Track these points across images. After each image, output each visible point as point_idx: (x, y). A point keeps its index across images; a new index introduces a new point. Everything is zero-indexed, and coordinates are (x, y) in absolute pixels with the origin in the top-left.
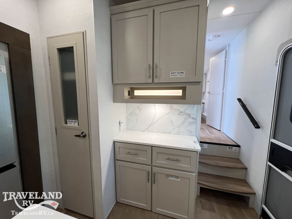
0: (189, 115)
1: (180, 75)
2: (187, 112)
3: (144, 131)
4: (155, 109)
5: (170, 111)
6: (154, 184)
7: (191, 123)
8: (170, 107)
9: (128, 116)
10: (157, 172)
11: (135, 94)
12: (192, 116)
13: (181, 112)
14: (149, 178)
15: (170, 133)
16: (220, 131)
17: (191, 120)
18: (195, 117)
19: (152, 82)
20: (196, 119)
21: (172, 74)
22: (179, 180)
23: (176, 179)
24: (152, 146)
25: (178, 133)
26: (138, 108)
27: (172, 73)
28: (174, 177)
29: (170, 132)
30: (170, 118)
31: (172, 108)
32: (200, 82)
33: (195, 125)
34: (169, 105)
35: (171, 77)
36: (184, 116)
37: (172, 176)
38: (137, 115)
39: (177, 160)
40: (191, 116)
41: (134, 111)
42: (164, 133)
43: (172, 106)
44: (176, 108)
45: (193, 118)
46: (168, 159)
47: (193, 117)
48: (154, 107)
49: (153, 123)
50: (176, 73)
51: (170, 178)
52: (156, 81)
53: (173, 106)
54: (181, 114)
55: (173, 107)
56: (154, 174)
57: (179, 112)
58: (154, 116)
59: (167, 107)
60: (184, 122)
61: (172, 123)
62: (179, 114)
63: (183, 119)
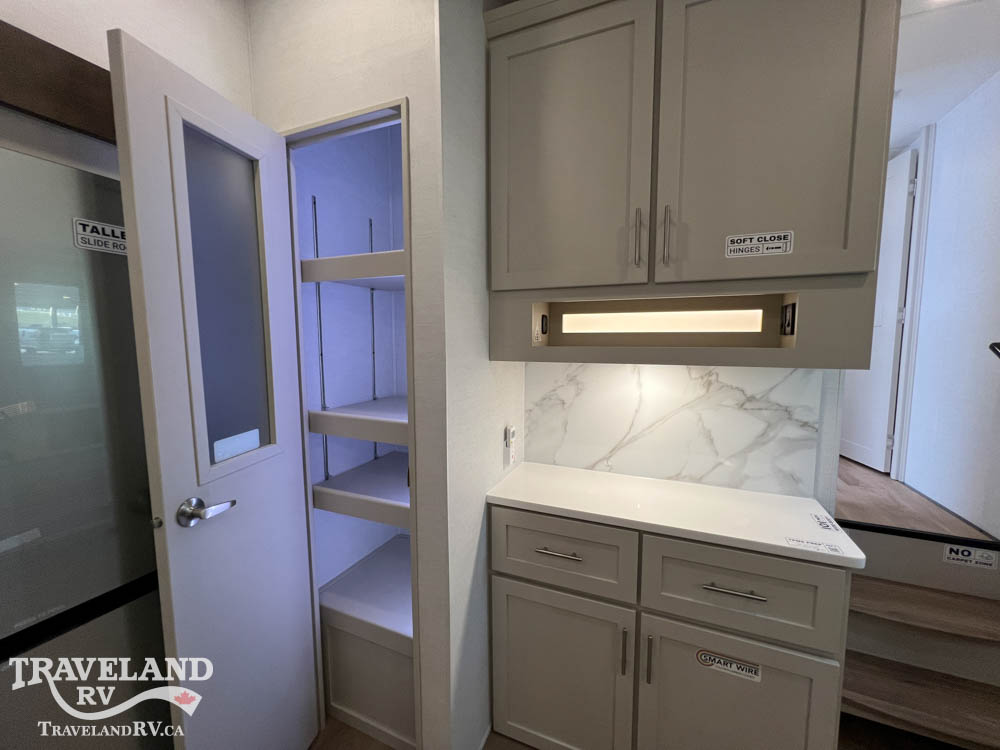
0: (788, 412)
1: (770, 246)
2: (775, 397)
3: (592, 467)
4: (640, 385)
5: (702, 392)
6: (649, 681)
7: (791, 446)
8: (702, 378)
9: (530, 411)
10: (661, 638)
11: (566, 329)
12: (799, 415)
13: (751, 399)
14: (628, 658)
15: (699, 480)
16: (888, 474)
17: (792, 431)
18: (812, 418)
19: (645, 280)
20: (817, 426)
21: (736, 246)
22: (757, 679)
23: (744, 675)
24: (641, 533)
25: (736, 483)
26: (572, 379)
27: (732, 242)
28: (734, 666)
29: (701, 478)
30: (700, 419)
31: (710, 384)
32: (864, 274)
33: (815, 450)
34: (696, 371)
35: (729, 255)
36: (765, 413)
37: (728, 660)
38: (566, 406)
39: (750, 597)
40: (796, 416)
41: (554, 390)
42: (677, 477)
43: (710, 374)
44: (734, 385)
45: (805, 425)
46: (712, 588)
47: (805, 419)
48: (636, 375)
49: (628, 437)
50: (755, 241)
51: (715, 667)
52: (663, 274)
53: (717, 375)
54: (747, 405)
55: (713, 378)
56: (650, 642)
57: (743, 398)
58: (637, 411)
59: (691, 378)
60: (761, 440)
61: (712, 441)
62: (741, 406)
63: (761, 426)
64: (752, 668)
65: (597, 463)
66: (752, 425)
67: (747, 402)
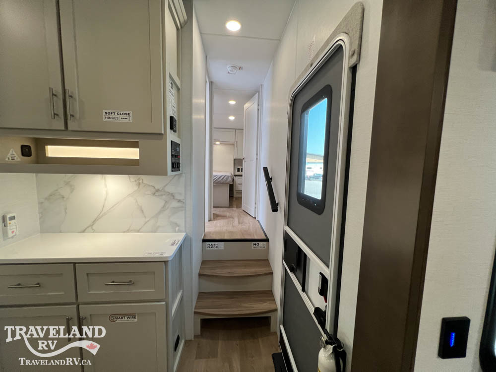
0: (172, 195)
2: (167, 189)
3: (84, 231)
4: (106, 186)
5: (136, 188)
7: (175, 211)
8: (136, 181)
9: (42, 203)
10: (91, 315)
12: (178, 197)
13: (157, 191)
15: (138, 231)
16: (255, 218)
17: (175, 204)
18: (181, 198)
19: (64, 129)
20: (184, 201)
21: (107, 116)
22: (136, 320)
23: (130, 320)
24: (75, 264)
25: (154, 230)
26: (67, 183)
27: (106, 113)
28: (126, 317)
29: (140, 229)
30: (137, 201)
31: (139, 184)
33: (184, 212)
34: (133, 178)
36: (164, 197)
38: (65, 199)
40: (176, 198)
41: (57, 190)
42: (128, 231)
43: (139, 179)
44: (148, 184)
45: (179, 201)
47: (179, 198)
48: (104, 181)
49: (101, 214)
53: (142, 179)
54: (157, 194)
55: (141, 181)
57: (153, 190)
58: (105, 200)
59: (131, 182)
60: (164, 208)
61: (143, 212)
62: (154, 194)
63: (162, 203)
64: (132, 316)
65: (86, 229)
66: (159, 202)
67: (156, 192)
